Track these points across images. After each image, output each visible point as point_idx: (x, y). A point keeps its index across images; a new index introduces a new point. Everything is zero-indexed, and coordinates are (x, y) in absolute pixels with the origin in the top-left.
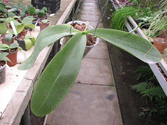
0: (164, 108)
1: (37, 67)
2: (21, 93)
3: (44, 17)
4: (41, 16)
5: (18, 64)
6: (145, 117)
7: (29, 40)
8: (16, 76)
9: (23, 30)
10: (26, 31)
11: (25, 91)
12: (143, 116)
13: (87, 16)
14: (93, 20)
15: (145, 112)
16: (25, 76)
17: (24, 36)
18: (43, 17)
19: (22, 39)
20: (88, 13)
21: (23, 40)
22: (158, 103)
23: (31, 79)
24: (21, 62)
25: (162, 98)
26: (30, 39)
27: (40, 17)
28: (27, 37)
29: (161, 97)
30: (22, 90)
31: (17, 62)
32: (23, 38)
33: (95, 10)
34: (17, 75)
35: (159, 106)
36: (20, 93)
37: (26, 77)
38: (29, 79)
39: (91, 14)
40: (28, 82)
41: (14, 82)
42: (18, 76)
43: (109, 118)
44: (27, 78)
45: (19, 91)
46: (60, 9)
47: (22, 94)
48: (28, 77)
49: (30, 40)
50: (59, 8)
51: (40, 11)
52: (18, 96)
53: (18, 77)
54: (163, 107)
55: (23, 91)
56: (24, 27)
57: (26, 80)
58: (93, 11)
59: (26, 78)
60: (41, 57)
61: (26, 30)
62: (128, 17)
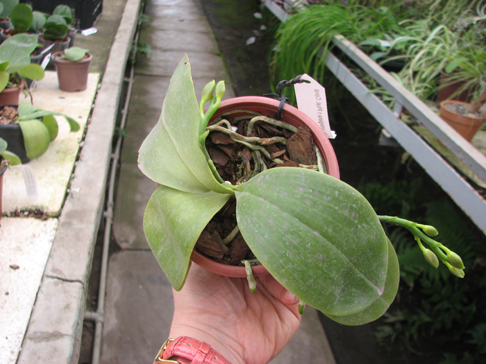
0: (447, 310)
1: (83, 226)
2: (51, 343)
3: (65, 40)
4: (54, 36)
5: (7, 216)
6: (397, 339)
7: (38, 123)
8: (11, 267)
9: (6, 88)
10: (16, 89)
11: (63, 332)
12: (389, 337)
13: (172, 36)
14: (191, 47)
15: (392, 325)
16: (50, 267)
17: (12, 109)
18: (60, 40)
19: (9, 121)
20: (172, 26)
21: (11, 126)
22: (429, 296)
23: (74, 279)
24: (14, 208)
25: (441, 279)
26: (40, 118)
27: (53, 40)
28: (27, 113)
29: (437, 277)
30: (51, 330)
31: (3, 211)
32: (12, 115)
33: (191, 17)
34: (12, 264)
35: (433, 304)
36: (44, 344)
37: (54, 270)
38: (68, 278)
39: (183, 31)
40: (66, 292)
41: (7, 294)
42: (18, 268)
43: (296, 356)
44: (59, 276)
45: (39, 334)
46: (104, 12)
47: (56, 350)
48: (61, 272)
49: (42, 121)
50: (100, 10)
51: (47, 17)
52: (39, 358)
53: (17, 270)
54: (445, 305)
55: (57, 335)
56: (7, 75)
57: (56, 284)
58: (185, 22)
59: (55, 275)
60: (88, 183)
61: (14, 87)
62: (333, 38)
